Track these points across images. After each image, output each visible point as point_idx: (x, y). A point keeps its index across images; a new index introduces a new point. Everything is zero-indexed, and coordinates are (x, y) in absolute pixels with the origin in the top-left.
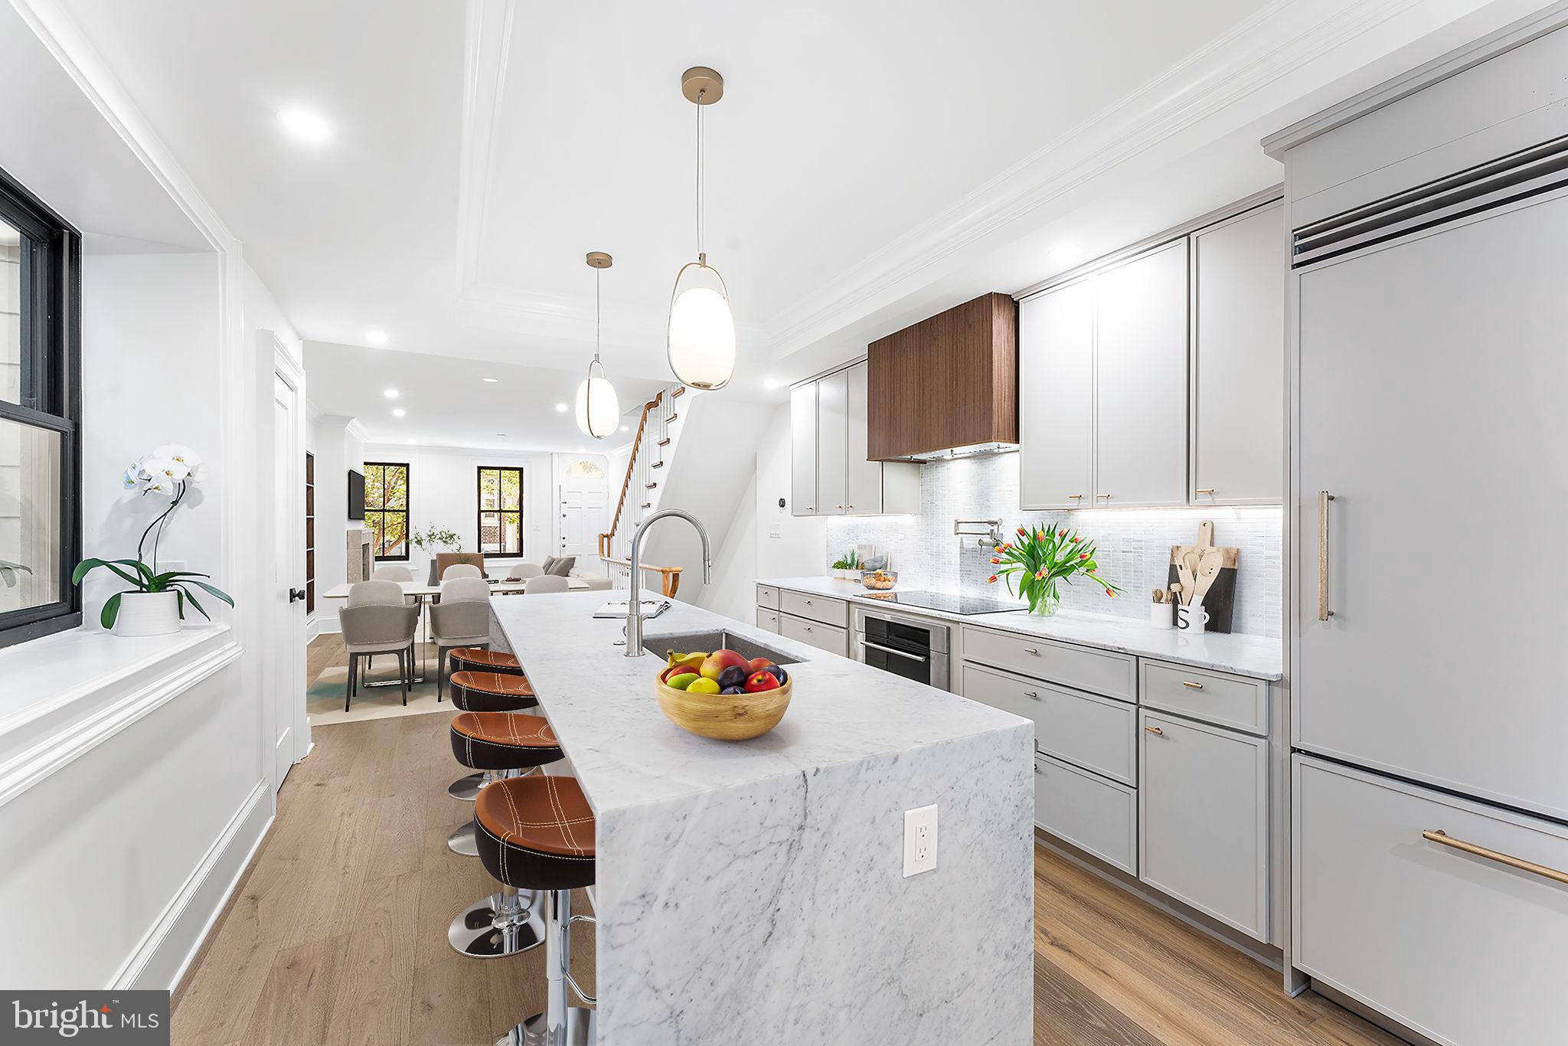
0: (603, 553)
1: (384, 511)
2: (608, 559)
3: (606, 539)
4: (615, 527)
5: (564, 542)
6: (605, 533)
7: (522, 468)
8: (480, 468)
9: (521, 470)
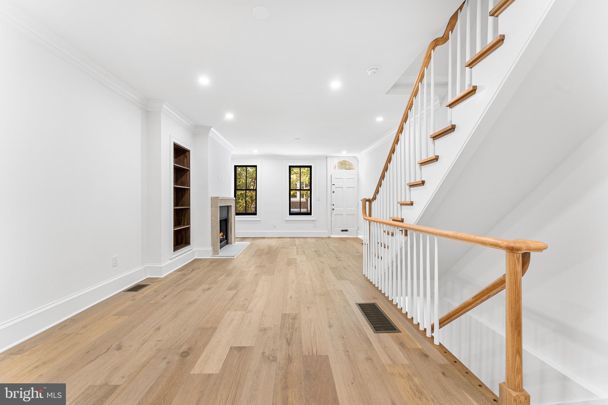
0: (366, 214)
1: (246, 190)
2: (370, 218)
3: (367, 203)
4: (377, 192)
5: (333, 207)
6: (367, 198)
7: (311, 166)
8: (290, 167)
9: (310, 167)
